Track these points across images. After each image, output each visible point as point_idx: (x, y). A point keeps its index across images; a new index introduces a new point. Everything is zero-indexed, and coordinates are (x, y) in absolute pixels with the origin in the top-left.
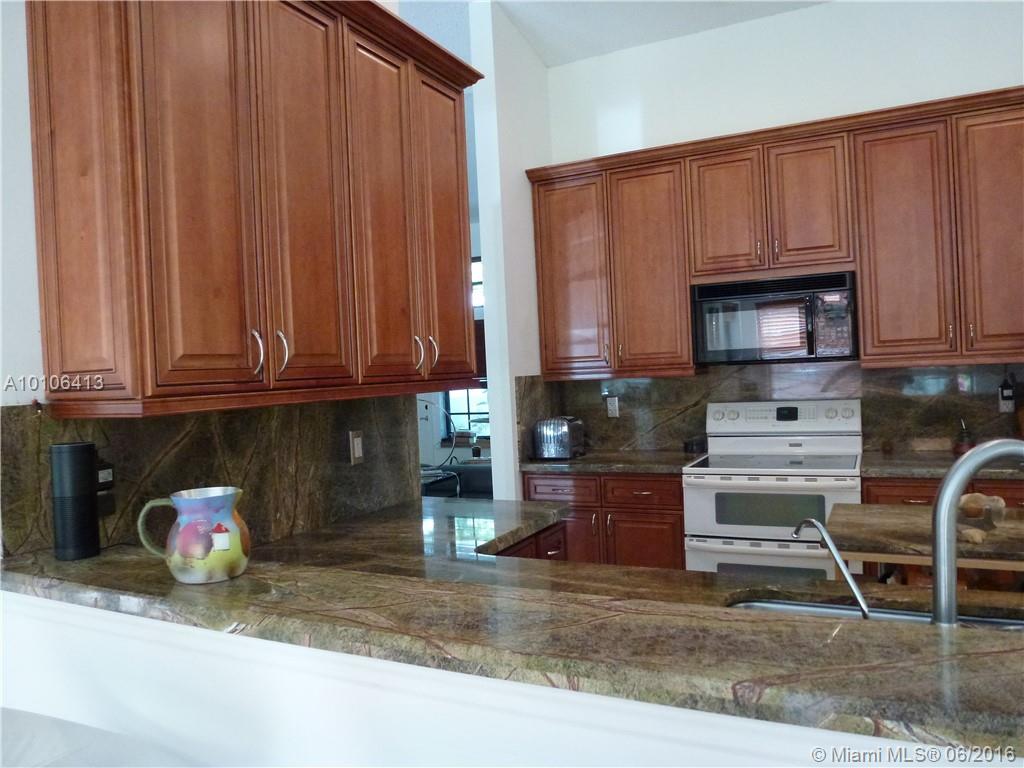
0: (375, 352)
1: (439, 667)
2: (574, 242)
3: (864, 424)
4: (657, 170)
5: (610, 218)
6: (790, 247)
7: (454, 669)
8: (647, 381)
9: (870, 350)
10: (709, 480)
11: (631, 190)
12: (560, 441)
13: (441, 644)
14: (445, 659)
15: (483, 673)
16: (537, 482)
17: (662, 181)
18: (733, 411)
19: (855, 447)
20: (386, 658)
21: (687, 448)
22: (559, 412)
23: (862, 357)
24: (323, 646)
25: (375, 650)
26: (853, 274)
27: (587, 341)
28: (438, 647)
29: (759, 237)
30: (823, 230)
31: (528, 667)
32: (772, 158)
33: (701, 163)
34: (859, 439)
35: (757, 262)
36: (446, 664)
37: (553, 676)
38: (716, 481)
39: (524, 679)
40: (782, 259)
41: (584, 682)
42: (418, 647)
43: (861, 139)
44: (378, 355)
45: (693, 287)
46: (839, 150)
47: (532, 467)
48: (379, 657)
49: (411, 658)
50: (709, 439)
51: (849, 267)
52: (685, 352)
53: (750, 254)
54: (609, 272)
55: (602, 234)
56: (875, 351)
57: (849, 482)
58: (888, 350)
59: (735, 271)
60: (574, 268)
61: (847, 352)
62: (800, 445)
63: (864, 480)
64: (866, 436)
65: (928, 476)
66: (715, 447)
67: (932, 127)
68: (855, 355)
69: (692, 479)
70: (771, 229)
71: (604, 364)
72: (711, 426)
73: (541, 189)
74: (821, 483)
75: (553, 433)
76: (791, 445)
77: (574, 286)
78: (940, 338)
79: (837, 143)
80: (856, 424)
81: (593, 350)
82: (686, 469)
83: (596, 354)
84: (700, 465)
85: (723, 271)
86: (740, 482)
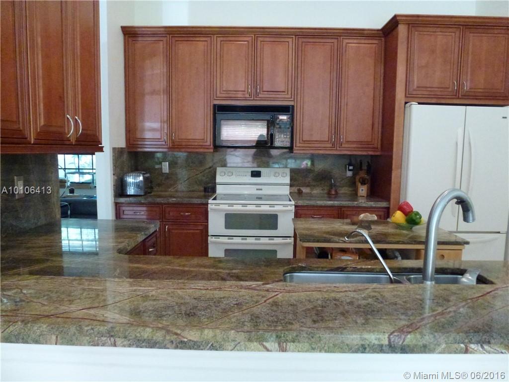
0: (42, 123)
1: (176, 347)
2: (148, 72)
3: (291, 180)
4: (198, 39)
5: (170, 62)
6: (265, 89)
7: (190, 348)
8: (185, 154)
9: (298, 145)
10: (222, 207)
11: (183, 48)
12: (137, 185)
13: (179, 332)
14: (182, 342)
15: (213, 348)
16: (124, 208)
17: (201, 45)
18: (229, 172)
19: (286, 191)
20: (130, 346)
21: (206, 190)
22: (135, 169)
23: (295, 148)
24: (70, 342)
25: (119, 341)
26: (293, 106)
27: (153, 130)
28: (176, 334)
29: (250, 83)
30: (280, 83)
31: (250, 340)
32: (259, 43)
33: (222, 39)
34: (289, 187)
35: (247, 96)
36: (183, 345)
37: (267, 344)
38: (226, 207)
39: (246, 349)
40: (260, 96)
41: (290, 345)
42: (159, 336)
43: (301, 40)
44: (44, 125)
45: (215, 105)
46: (291, 44)
47: (122, 200)
48: (124, 346)
49: (152, 344)
50: (217, 186)
51: (291, 103)
52: (209, 140)
53: (244, 91)
54: (168, 92)
55: (165, 70)
56: (301, 145)
57: (289, 208)
58: (306, 145)
60: (148, 87)
61: (288, 145)
62: (261, 189)
63: (296, 206)
64: (291, 186)
65: (323, 205)
66: (220, 190)
68: (291, 149)
69: (213, 207)
70: (255, 79)
71: (164, 143)
72: (219, 179)
73: (130, 39)
74: (277, 208)
75: (134, 181)
76: (257, 189)
77: (147, 98)
78: (328, 141)
79: (290, 40)
80: (287, 180)
81: (157, 135)
82: (210, 201)
83: (159, 138)
84: (215, 199)
85: (230, 98)
86: (238, 208)
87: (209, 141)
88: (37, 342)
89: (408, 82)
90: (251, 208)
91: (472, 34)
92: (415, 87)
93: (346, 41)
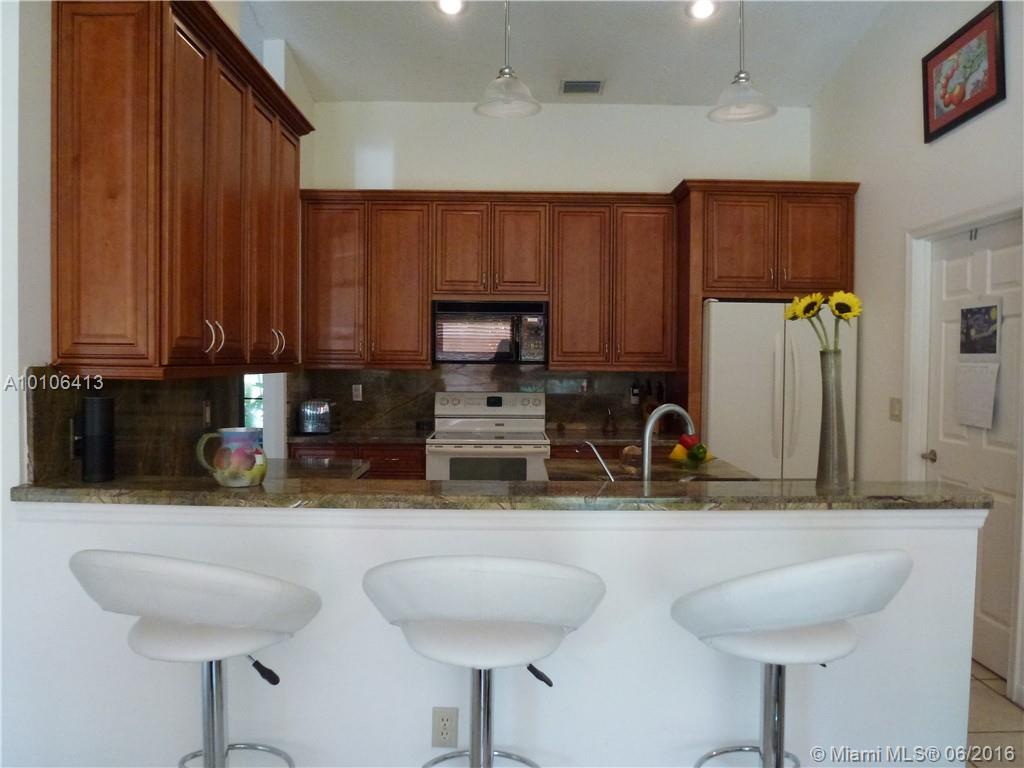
1: (441, 508)
2: (337, 255)
3: (547, 411)
4: (409, 208)
5: (369, 239)
6: (506, 279)
7: (450, 508)
8: (387, 373)
9: (555, 358)
10: (446, 448)
11: (387, 219)
12: (319, 418)
13: (443, 496)
14: (445, 504)
15: (467, 508)
16: (301, 452)
17: (412, 217)
19: (540, 426)
20: (409, 508)
21: (419, 426)
22: (314, 396)
23: (551, 363)
25: (401, 504)
26: (547, 303)
27: (346, 338)
29: (485, 269)
30: (528, 269)
31: (491, 501)
32: (497, 213)
33: (444, 208)
34: (543, 421)
35: (482, 288)
37: (503, 505)
38: (452, 449)
39: (488, 508)
40: (500, 288)
43: (557, 209)
45: (434, 302)
46: (543, 214)
47: (299, 440)
48: (405, 508)
50: (437, 420)
51: (545, 299)
52: (425, 351)
53: (477, 282)
54: (366, 282)
55: (362, 252)
56: (560, 359)
57: (543, 449)
58: (567, 359)
59: (464, 293)
60: (336, 276)
61: (540, 358)
62: (503, 424)
63: (553, 447)
64: (548, 419)
66: (440, 425)
67: (603, 209)
68: (546, 362)
69: (433, 448)
70: (493, 265)
71: (358, 357)
72: (439, 410)
73: (310, 206)
74: (525, 449)
75: (316, 411)
76: (497, 425)
77: (335, 292)
78: (599, 353)
79: (540, 209)
80: (541, 410)
81: (349, 345)
82: (428, 440)
83: (352, 348)
84: (433, 438)
85: (455, 292)
86: (469, 450)
87: (425, 354)
88: (343, 507)
89: (706, 270)
90: (488, 450)
91: (790, 205)
92: (716, 276)
93: (621, 210)
